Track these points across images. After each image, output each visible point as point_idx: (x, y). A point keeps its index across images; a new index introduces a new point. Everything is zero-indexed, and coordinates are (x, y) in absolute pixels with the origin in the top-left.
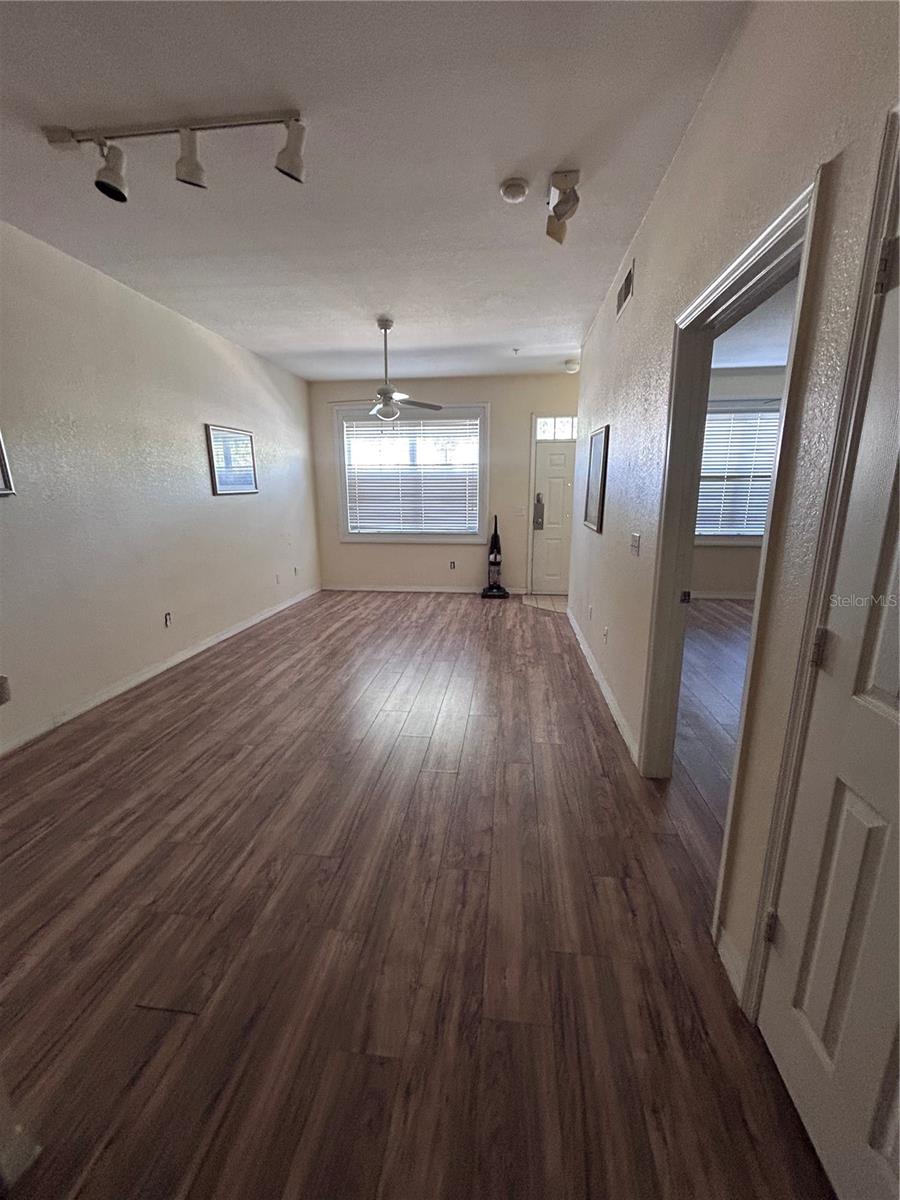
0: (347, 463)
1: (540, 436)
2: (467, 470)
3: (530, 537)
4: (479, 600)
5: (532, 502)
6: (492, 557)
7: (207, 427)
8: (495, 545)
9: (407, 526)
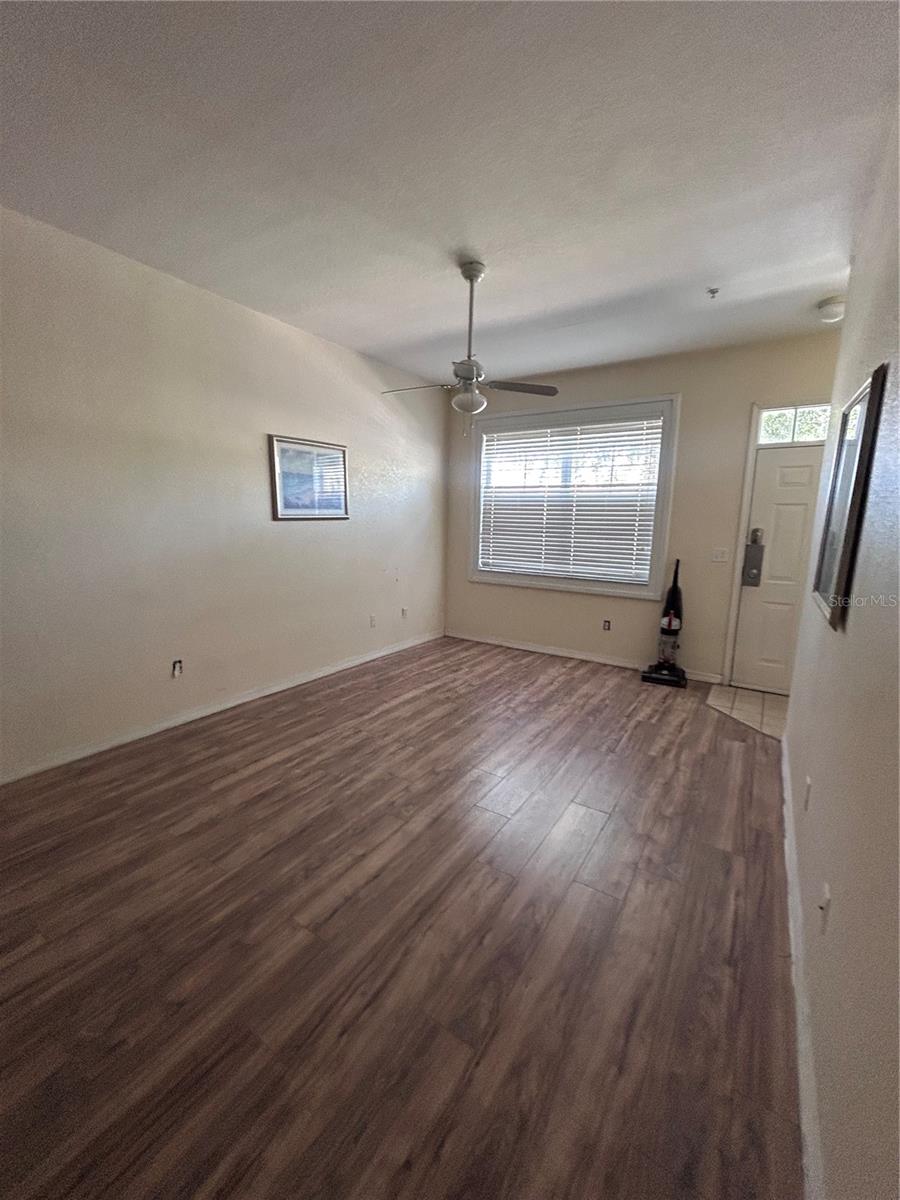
0: (483, 483)
1: (764, 439)
2: (640, 494)
3: (735, 596)
4: (635, 684)
5: (743, 541)
6: (665, 621)
7: (270, 438)
8: (673, 603)
9: (550, 567)
